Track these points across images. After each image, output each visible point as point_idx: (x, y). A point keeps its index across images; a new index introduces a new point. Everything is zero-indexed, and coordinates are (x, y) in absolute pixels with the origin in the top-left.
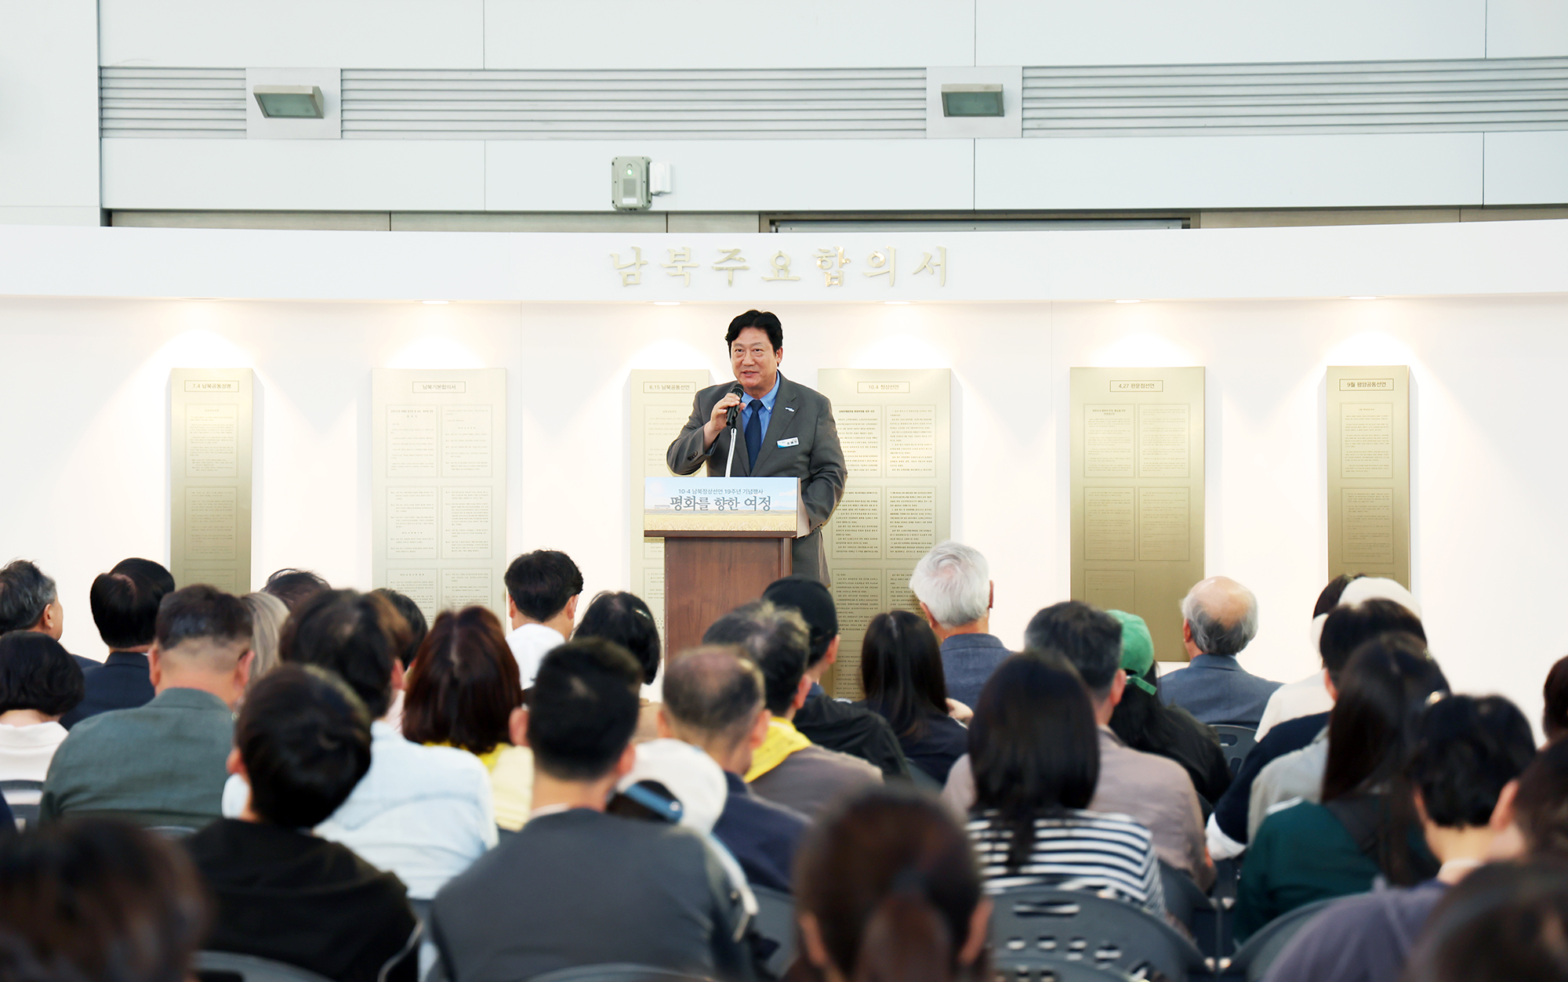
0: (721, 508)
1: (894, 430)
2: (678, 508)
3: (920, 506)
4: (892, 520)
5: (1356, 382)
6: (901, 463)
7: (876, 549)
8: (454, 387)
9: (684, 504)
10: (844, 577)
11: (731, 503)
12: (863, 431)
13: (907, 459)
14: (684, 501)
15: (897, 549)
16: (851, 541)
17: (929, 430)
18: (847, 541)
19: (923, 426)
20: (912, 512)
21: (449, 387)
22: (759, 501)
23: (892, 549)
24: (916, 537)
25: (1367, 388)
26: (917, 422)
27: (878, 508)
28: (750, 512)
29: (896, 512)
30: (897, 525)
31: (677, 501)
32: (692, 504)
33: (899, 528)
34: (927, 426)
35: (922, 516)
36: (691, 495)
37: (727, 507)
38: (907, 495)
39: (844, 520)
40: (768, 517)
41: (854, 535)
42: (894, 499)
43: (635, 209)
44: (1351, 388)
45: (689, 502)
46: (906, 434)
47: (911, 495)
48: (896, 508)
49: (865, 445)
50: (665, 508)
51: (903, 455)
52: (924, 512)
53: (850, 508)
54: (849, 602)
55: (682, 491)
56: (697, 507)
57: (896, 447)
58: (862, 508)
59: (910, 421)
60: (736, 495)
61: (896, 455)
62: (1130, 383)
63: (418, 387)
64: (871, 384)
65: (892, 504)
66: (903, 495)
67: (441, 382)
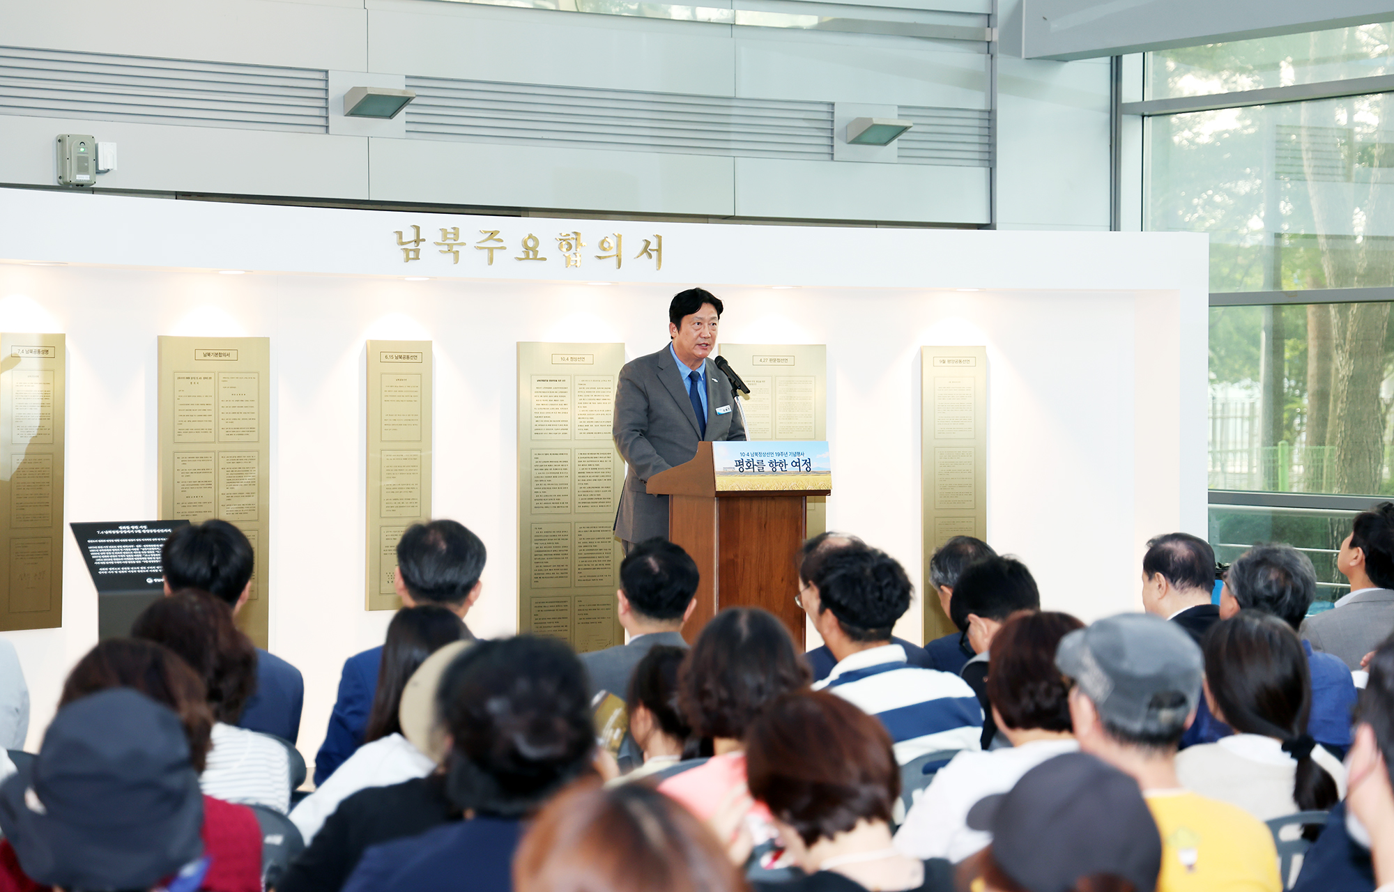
0: (774, 469)
1: (581, 398)
2: (741, 470)
3: (602, 465)
4: (579, 478)
5: (946, 360)
6: (586, 428)
7: (567, 505)
8: (228, 355)
9: (745, 466)
10: (541, 530)
11: (781, 465)
12: (556, 398)
13: (592, 424)
14: (745, 464)
15: (584, 505)
16: (546, 498)
18: (543, 498)
19: (603, 394)
20: (596, 471)
21: (224, 355)
22: (802, 463)
23: (580, 505)
24: (598, 493)
25: (955, 364)
26: (599, 390)
27: (568, 468)
28: (795, 473)
29: (583, 471)
30: (584, 482)
31: (740, 463)
32: (752, 466)
33: (585, 486)
34: (607, 394)
35: (603, 474)
36: (750, 458)
37: (778, 468)
38: (592, 456)
39: (541, 479)
40: (810, 477)
41: (549, 492)
42: (581, 460)
44: (942, 364)
45: (749, 465)
46: (590, 401)
47: (595, 456)
48: (583, 467)
49: (558, 411)
50: (731, 470)
51: (588, 420)
52: (605, 471)
53: (546, 467)
54: (545, 553)
55: (742, 454)
56: (756, 468)
57: (583, 413)
58: (556, 467)
59: (594, 390)
60: (784, 457)
61: (583, 420)
62: (769, 358)
63: (200, 355)
64: (563, 356)
65: (580, 463)
66: (589, 456)
67: (218, 351)
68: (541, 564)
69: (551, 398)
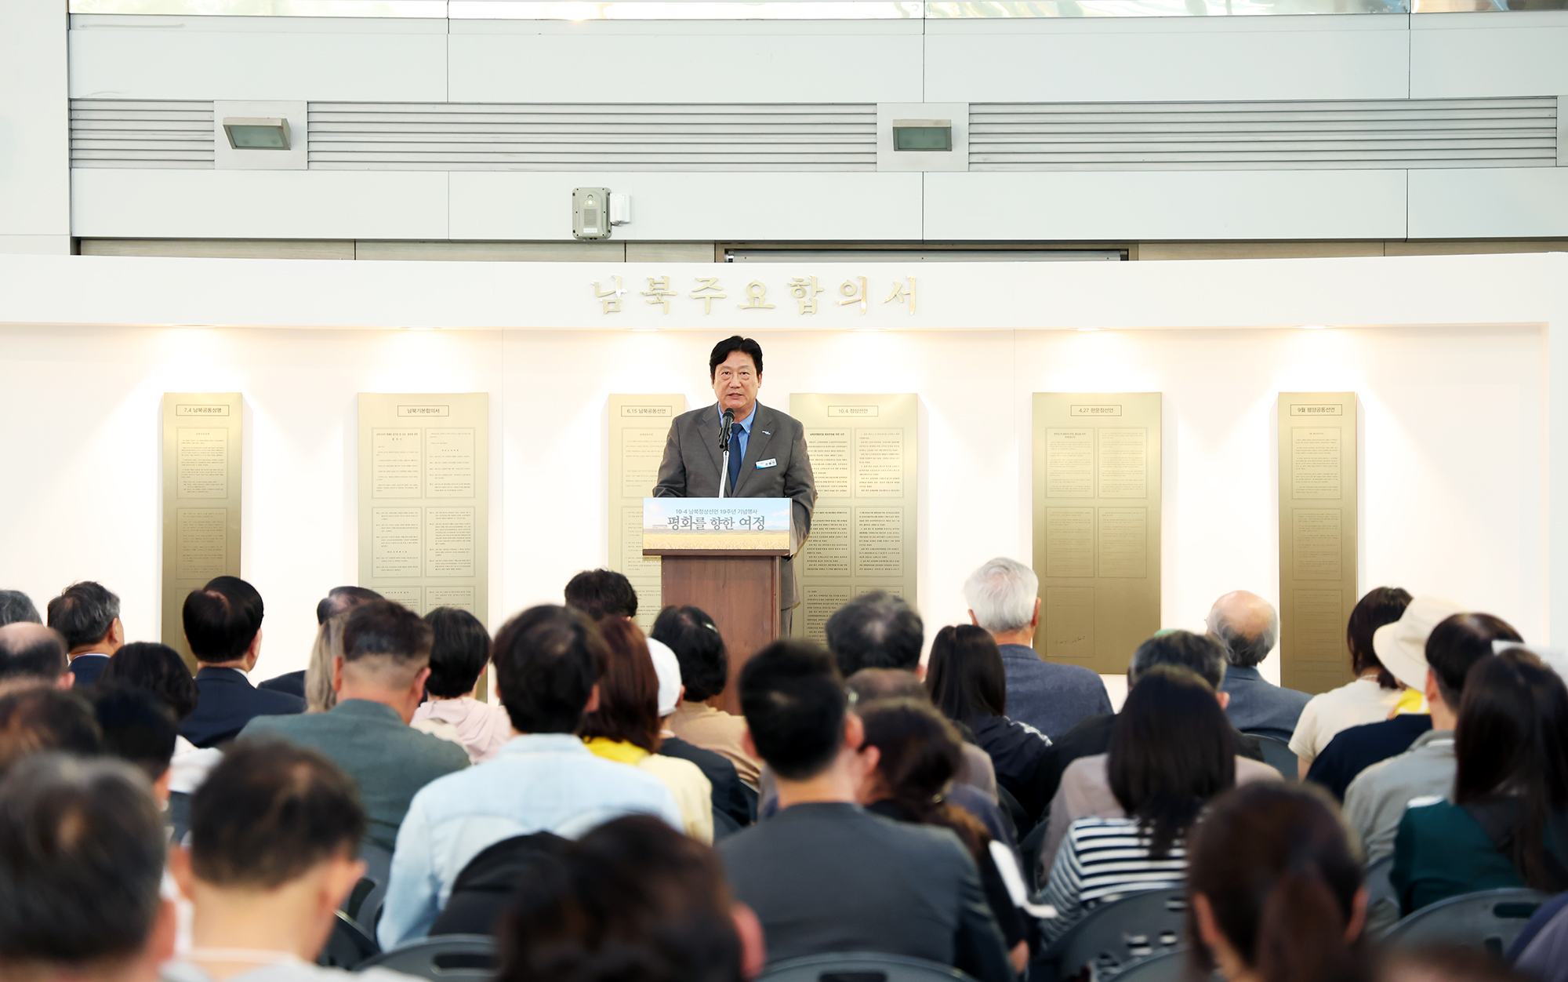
0: (717, 528)
1: (863, 452)
2: (675, 527)
3: (888, 525)
4: (861, 539)
5: (1306, 407)
6: (870, 484)
7: (846, 567)
8: (438, 411)
9: (681, 524)
10: (815, 593)
11: (726, 523)
12: (833, 453)
13: (876, 480)
14: (681, 521)
15: (866, 567)
16: (821, 559)
17: (896, 452)
18: (817, 559)
19: (891, 448)
20: (881, 531)
21: (433, 411)
22: (753, 521)
23: (861, 567)
24: (884, 555)
25: (1316, 413)
26: (885, 444)
27: (848, 527)
28: (745, 531)
29: (865, 531)
30: (866, 543)
31: (674, 521)
32: (689, 524)
33: (868, 547)
34: (896, 448)
35: (890, 535)
36: (688, 515)
37: (722, 526)
38: (876, 515)
39: (815, 539)
40: (762, 536)
41: (824, 553)
42: (863, 519)
43: (595, 239)
44: (1301, 413)
45: (685, 522)
46: (874, 456)
47: (880, 515)
48: (865, 527)
49: (835, 467)
50: (662, 528)
51: (872, 477)
52: (893, 531)
53: (821, 527)
54: (820, 618)
55: (679, 511)
56: (694, 527)
57: (866, 468)
58: (833, 527)
59: (879, 444)
60: (731, 515)
61: (865, 477)
62: (1090, 408)
63: (403, 411)
64: (841, 408)
65: (861, 523)
66: (872, 515)
67: (426, 407)
68: (815, 630)
69: (827, 453)
